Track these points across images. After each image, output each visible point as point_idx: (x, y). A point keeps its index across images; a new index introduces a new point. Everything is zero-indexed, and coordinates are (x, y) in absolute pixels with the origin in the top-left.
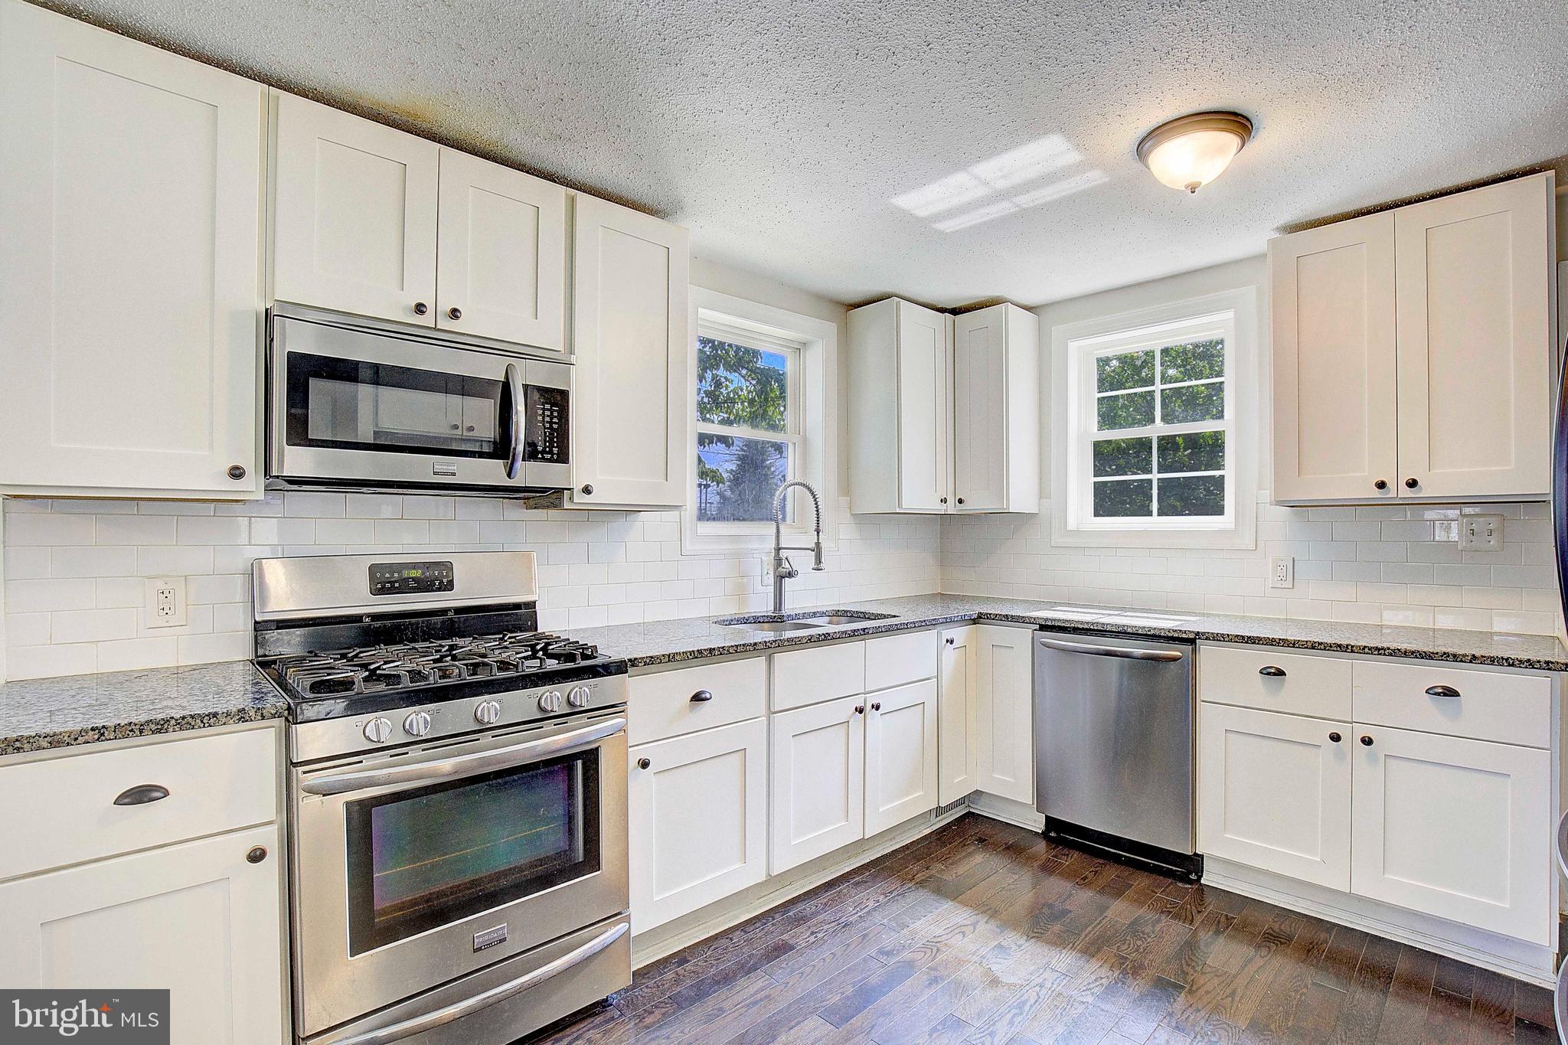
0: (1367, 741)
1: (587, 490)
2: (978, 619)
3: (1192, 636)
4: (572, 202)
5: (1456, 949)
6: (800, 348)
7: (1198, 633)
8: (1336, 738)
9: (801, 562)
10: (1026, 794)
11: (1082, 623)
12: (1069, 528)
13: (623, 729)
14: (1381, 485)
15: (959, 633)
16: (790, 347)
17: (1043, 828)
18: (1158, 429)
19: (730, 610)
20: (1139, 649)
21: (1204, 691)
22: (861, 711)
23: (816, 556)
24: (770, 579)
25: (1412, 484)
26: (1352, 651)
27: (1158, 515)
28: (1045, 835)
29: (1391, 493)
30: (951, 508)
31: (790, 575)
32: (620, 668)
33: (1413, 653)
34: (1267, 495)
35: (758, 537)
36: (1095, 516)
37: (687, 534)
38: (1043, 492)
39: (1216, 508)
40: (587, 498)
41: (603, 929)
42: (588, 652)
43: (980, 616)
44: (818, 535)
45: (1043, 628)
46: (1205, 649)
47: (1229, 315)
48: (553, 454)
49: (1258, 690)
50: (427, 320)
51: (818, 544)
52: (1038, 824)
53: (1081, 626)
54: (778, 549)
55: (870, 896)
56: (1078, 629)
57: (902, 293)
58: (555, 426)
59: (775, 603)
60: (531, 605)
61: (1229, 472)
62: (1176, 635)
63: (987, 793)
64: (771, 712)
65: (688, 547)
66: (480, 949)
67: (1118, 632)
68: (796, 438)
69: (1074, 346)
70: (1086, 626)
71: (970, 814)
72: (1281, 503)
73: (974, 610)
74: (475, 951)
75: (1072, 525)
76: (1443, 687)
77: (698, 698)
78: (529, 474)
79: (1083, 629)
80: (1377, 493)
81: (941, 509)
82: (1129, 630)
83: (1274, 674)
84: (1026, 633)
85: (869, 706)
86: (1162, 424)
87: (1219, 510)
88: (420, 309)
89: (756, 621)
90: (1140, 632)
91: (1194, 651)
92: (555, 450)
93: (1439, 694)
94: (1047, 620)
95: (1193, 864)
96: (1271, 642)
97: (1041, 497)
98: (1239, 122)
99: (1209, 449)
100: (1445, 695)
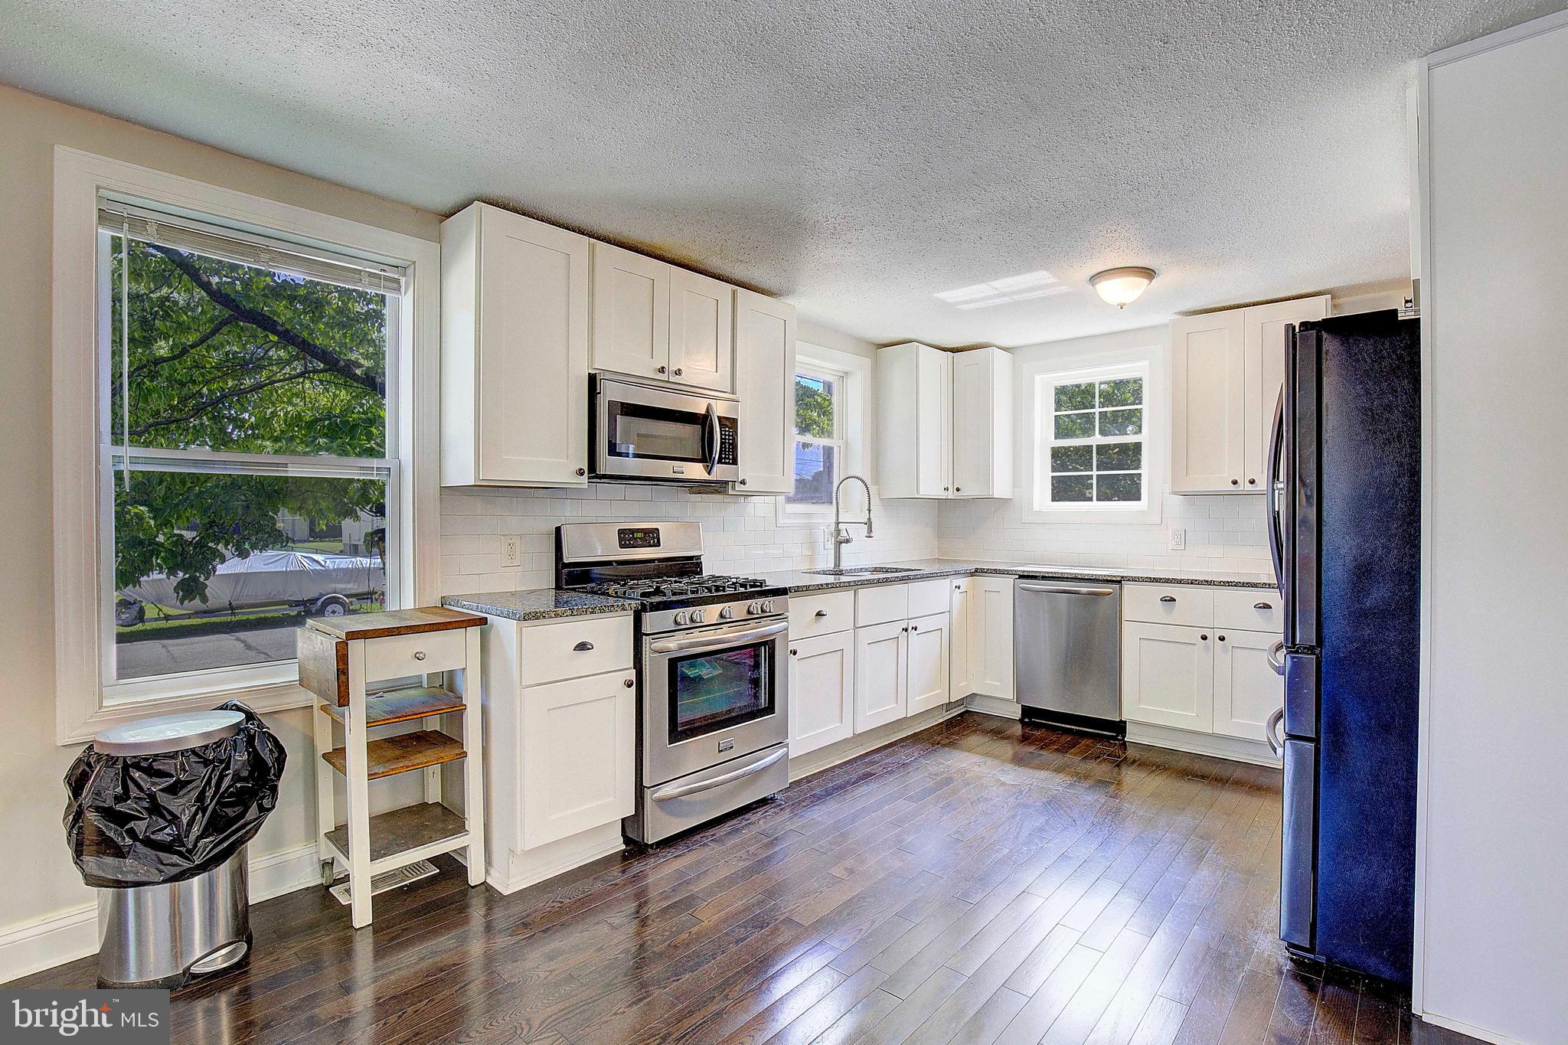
0: (1222, 639)
1: (743, 482)
2: (977, 572)
3: (1119, 579)
4: (734, 292)
5: (1269, 761)
6: (844, 376)
7: (1123, 577)
8: (1204, 638)
9: (857, 533)
10: (1009, 694)
11: (1048, 573)
12: (1035, 510)
13: (786, 629)
14: (1235, 482)
15: (963, 582)
16: (836, 375)
17: (1020, 716)
18: (1096, 440)
19: (805, 567)
20: (1084, 588)
21: (1126, 615)
22: (906, 630)
23: (868, 527)
24: (831, 546)
25: (1252, 482)
26: (1214, 585)
27: (1097, 500)
28: (1021, 721)
29: (1240, 487)
30: (951, 495)
31: (848, 541)
32: (782, 592)
33: (1247, 583)
34: (1168, 487)
35: (823, 515)
36: (1052, 501)
37: (780, 513)
38: (1016, 483)
39: (1136, 496)
40: (742, 487)
41: (773, 751)
42: (762, 583)
43: (976, 570)
44: (869, 513)
45: (1021, 577)
46: (1127, 587)
47: (1146, 363)
48: (729, 458)
49: (1159, 611)
50: (664, 377)
51: (869, 519)
52: (1017, 714)
53: (1047, 575)
54: (838, 523)
55: (915, 751)
56: (1045, 577)
57: (920, 339)
58: (731, 441)
59: (835, 562)
60: (698, 557)
61: (1144, 470)
62: (1109, 579)
63: (981, 695)
64: (856, 628)
65: (781, 521)
66: (722, 751)
67: (1072, 578)
68: (841, 443)
69: (1038, 378)
70: (1050, 575)
71: (967, 711)
72: (1174, 493)
73: (972, 567)
74: (719, 751)
75: (1036, 508)
76: (1264, 604)
77: (819, 614)
78: (720, 472)
79: (1049, 577)
80: (1232, 487)
81: (943, 495)
82: (1079, 577)
83: (1169, 601)
84: (1009, 581)
85: (910, 629)
86: (1100, 436)
87: (1139, 499)
88: (662, 370)
89: (825, 573)
90: (1086, 577)
91: (1121, 588)
92: (731, 457)
93: (1260, 607)
94: (1024, 571)
95: (1120, 727)
96: (1168, 581)
97: (1014, 487)
98: (1148, 273)
99: (1131, 454)
100: (1264, 608)
